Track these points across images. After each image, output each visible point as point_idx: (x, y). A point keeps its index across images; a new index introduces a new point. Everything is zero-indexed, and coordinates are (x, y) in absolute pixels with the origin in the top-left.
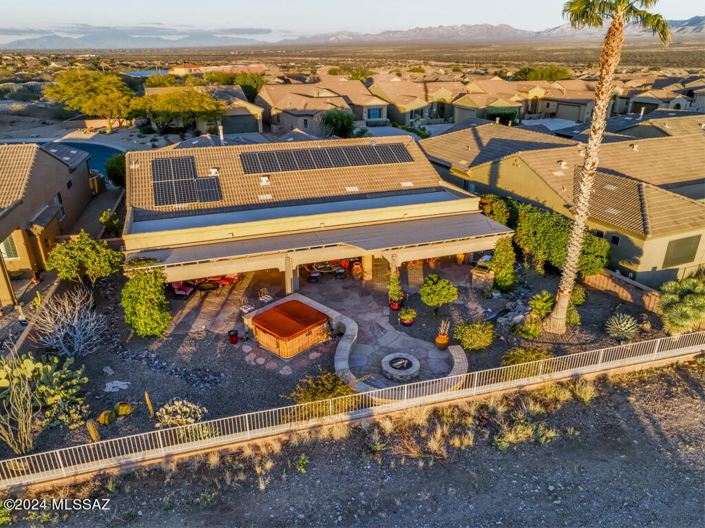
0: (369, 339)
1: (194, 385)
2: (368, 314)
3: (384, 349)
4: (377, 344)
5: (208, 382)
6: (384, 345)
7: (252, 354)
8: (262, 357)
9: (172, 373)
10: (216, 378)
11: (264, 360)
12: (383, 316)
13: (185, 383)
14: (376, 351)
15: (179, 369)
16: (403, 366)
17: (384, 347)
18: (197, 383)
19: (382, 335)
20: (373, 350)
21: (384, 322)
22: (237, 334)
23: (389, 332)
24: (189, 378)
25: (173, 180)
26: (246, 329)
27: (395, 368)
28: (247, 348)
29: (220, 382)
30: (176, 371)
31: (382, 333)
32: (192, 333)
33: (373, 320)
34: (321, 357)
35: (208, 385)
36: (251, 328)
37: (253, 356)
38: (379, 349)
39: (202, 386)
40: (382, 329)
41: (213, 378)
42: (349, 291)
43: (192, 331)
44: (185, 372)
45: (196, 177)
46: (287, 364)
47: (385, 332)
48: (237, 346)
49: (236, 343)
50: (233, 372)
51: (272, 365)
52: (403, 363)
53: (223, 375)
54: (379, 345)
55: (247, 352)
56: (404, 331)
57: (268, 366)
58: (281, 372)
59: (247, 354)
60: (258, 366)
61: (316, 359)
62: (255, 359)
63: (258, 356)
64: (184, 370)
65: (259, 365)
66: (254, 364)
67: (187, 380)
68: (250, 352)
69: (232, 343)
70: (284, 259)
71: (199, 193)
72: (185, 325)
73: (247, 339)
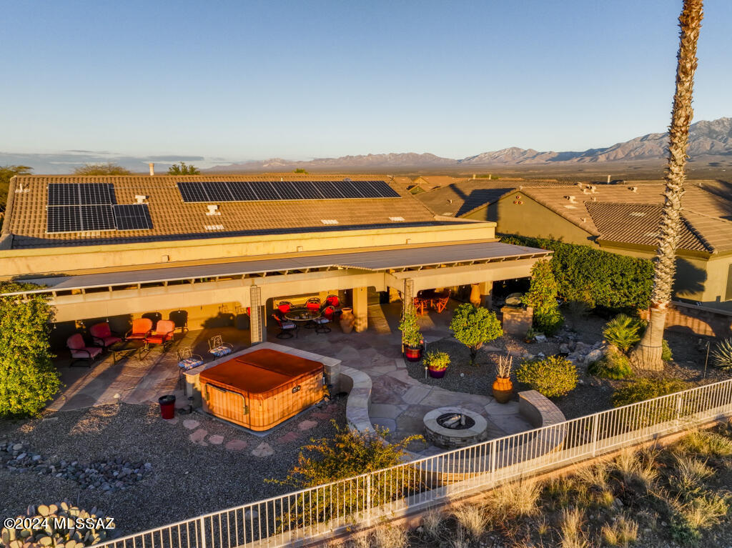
0: (388, 398)
1: (91, 487)
2: (375, 368)
3: (415, 409)
4: (402, 402)
5: (121, 479)
6: (414, 403)
7: (201, 431)
8: (220, 434)
9: (49, 472)
10: (136, 471)
11: (223, 437)
12: (398, 369)
13: (74, 484)
14: (404, 411)
15: (64, 464)
16: (460, 424)
17: (414, 406)
18: (97, 483)
19: (405, 392)
20: (400, 411)
21: (403, 376)
22: (174, 401)
23: (414, 387)
24: (82, 476)
25: (80, 205)
26: (190, 392)
27: (449, 428)
28: (190, 424)
29: (142, 478)
30: (58, 466)
31: (405, 389)
32: (95, 408)
33: (385, 375)
34: (318, 426)
35: (119, 484)
36: (199, 389)
37: (202, 433)
38: (407, 410)
39: (107, 487)
40: (403, 384)
41: (130, 471)
42: (339, 345)
43: (96, 405)
44: (76, 466)
45: (114, 201)
46: (264, 440)
47: (409, 388)
48: (173, 422)
49: (171, 416)
50: (167, 459)
51: (238, 444)
52: (460, 420)
53: (148, 465)
54: (405, 403)
55: (191, 428)
56: (437, 384)
57: (230, 446)
58: (254, 453)
59: (193, 431)
60: (212, 447)
61: (312, 429)
62: (206, 438)
63: (211, 434)
64: (74, 464)
65: (214, 446)
66: (204, 444)
67: (77, 480)
68: (197, 428)
69: (164, 418)
70: (249, 288)
71: (118, 219)
72: (85, 399)
73: (191, 410)
